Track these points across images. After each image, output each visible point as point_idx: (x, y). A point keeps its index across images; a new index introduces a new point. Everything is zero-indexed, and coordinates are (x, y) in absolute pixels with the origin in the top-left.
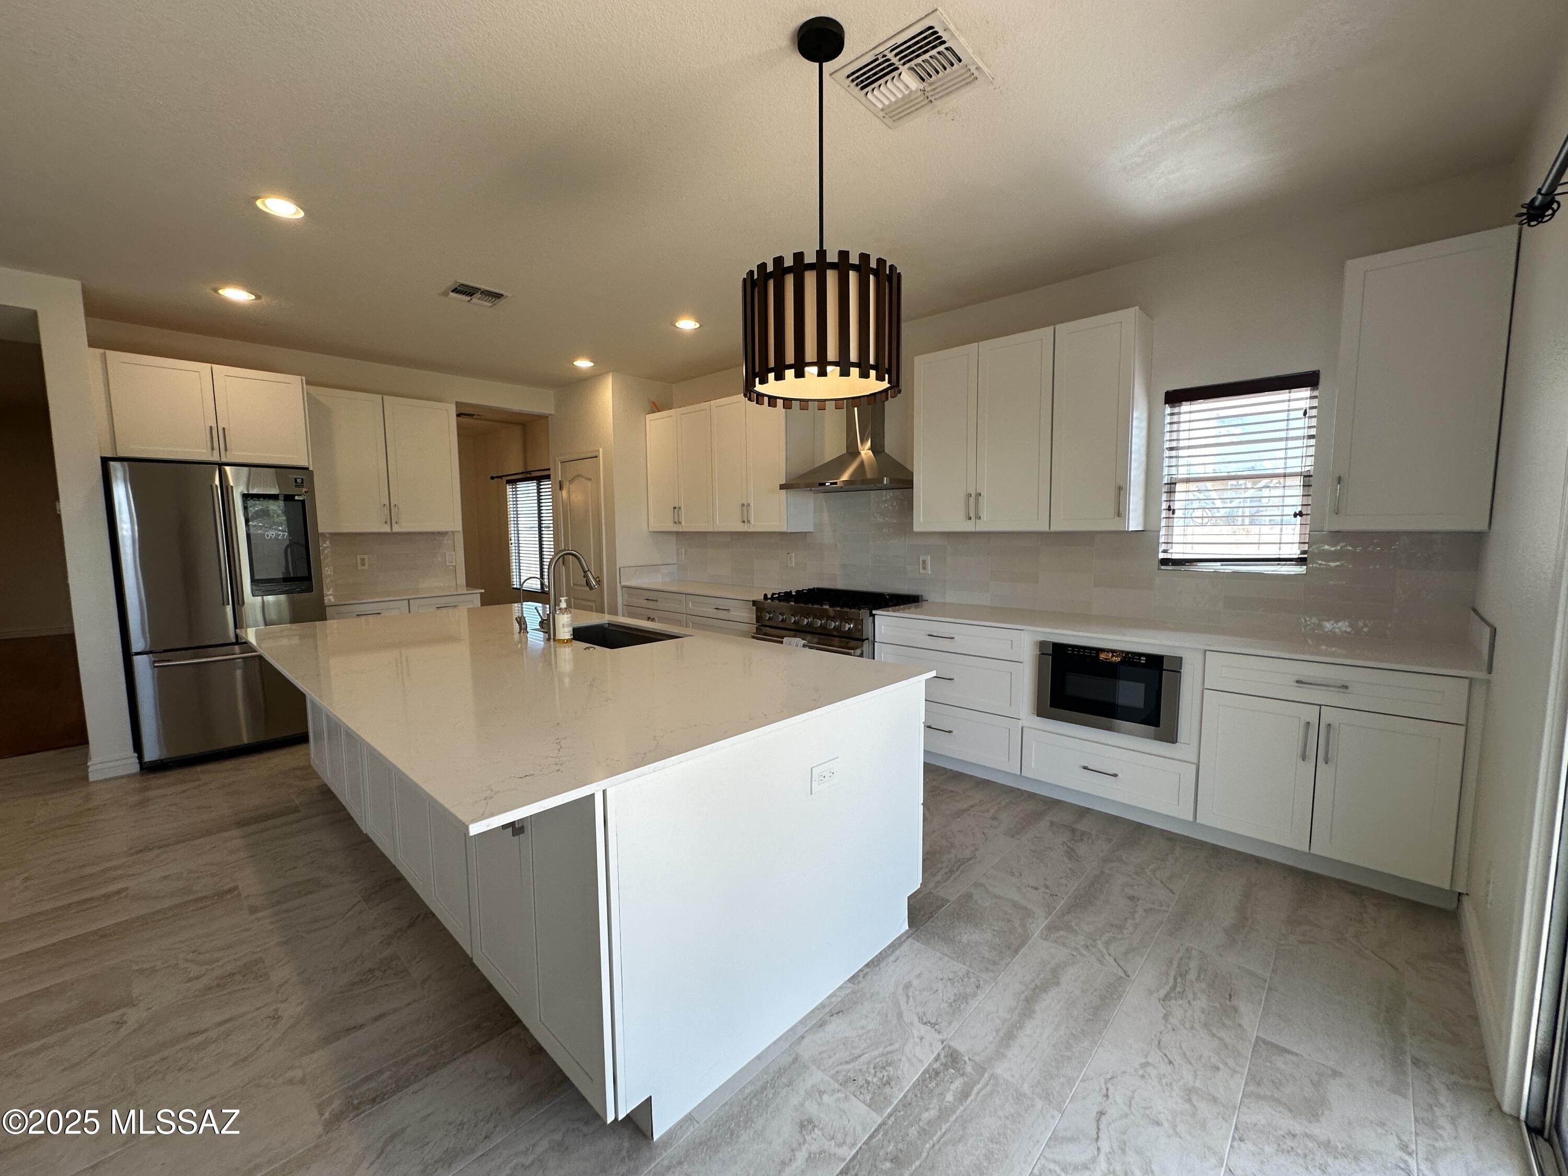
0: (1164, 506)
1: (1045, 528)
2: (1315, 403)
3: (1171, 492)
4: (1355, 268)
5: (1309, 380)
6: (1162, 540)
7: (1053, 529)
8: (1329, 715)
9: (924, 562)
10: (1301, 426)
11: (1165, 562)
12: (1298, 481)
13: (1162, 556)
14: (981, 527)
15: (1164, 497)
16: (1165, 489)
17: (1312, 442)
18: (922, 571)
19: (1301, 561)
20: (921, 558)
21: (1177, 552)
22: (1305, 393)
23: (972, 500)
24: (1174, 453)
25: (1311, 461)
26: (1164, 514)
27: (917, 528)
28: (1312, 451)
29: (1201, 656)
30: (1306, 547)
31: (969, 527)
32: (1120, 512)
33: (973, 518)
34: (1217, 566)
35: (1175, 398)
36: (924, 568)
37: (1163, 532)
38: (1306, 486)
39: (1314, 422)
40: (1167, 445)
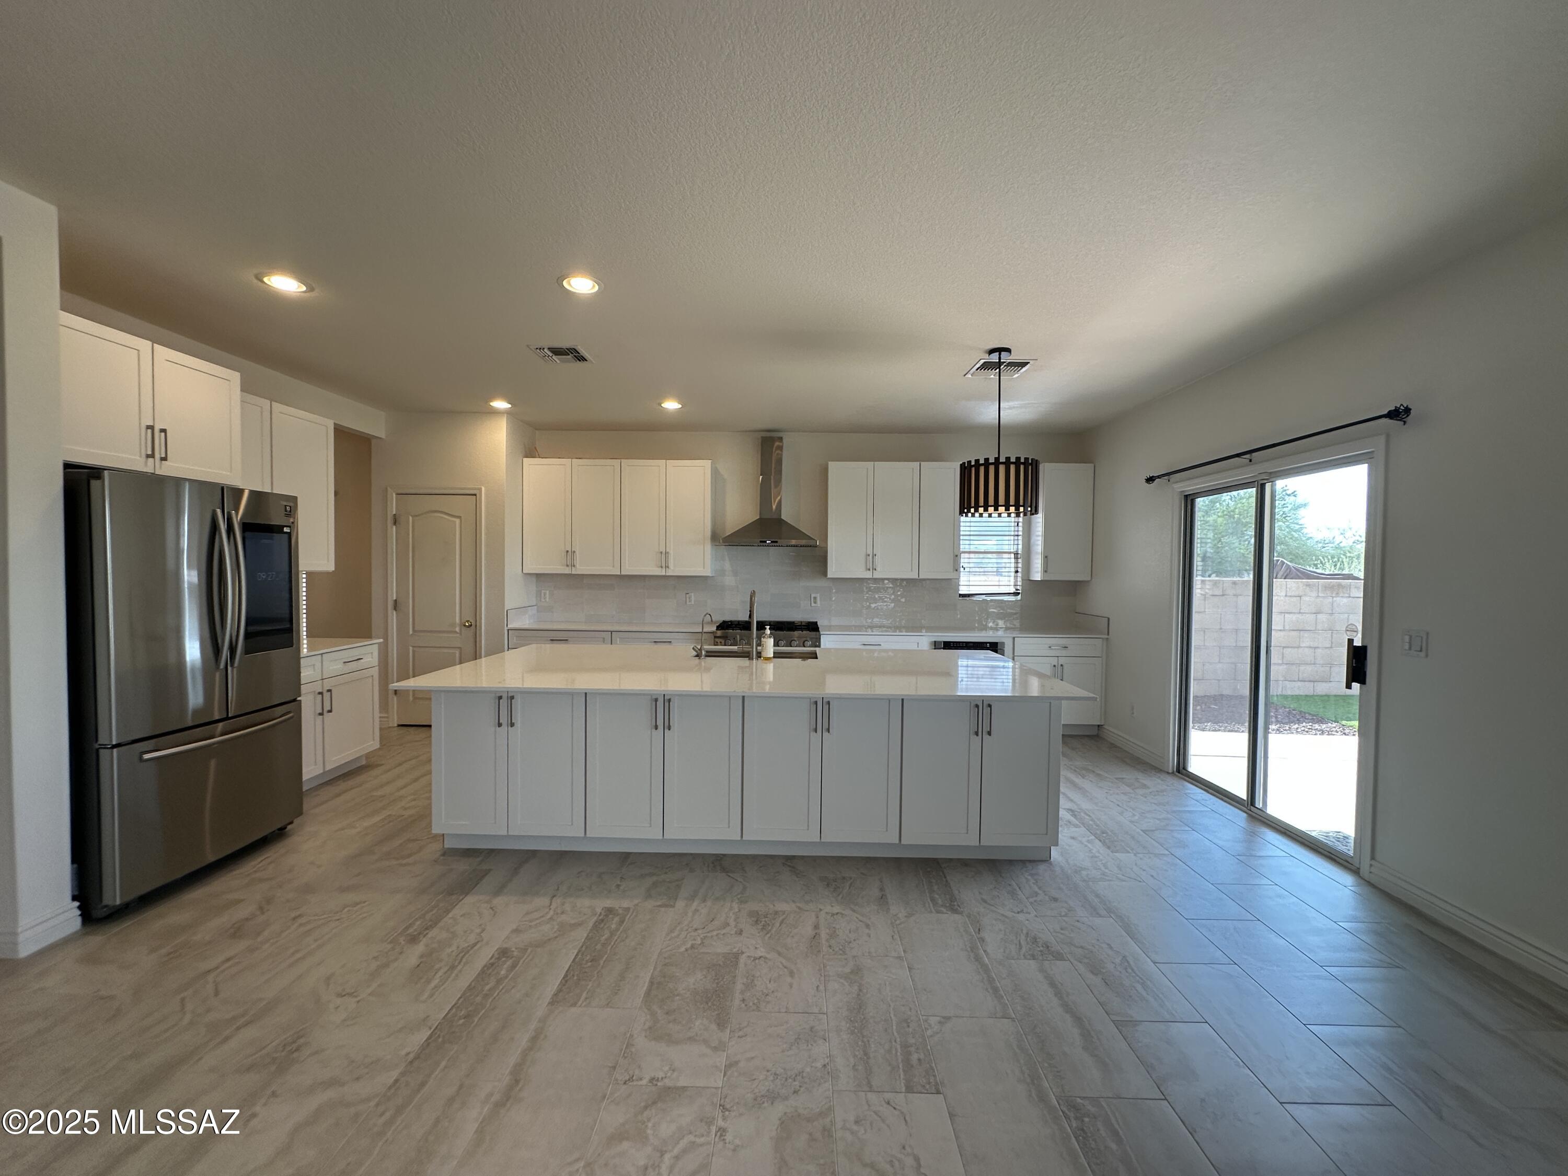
6: (957, 583)
8: (1061, 660)
9: (815, 598)
11: (960, 595)
13: (958, 592)
18: (813, 604)
19: (1016, 594)
20: (813, 596)
23: (870, 558)
27: (829, 576)
29: (1011, 640)
30: (1017, 587)
33: (871, 569)
34: (985, 597)
36: (815, 603)
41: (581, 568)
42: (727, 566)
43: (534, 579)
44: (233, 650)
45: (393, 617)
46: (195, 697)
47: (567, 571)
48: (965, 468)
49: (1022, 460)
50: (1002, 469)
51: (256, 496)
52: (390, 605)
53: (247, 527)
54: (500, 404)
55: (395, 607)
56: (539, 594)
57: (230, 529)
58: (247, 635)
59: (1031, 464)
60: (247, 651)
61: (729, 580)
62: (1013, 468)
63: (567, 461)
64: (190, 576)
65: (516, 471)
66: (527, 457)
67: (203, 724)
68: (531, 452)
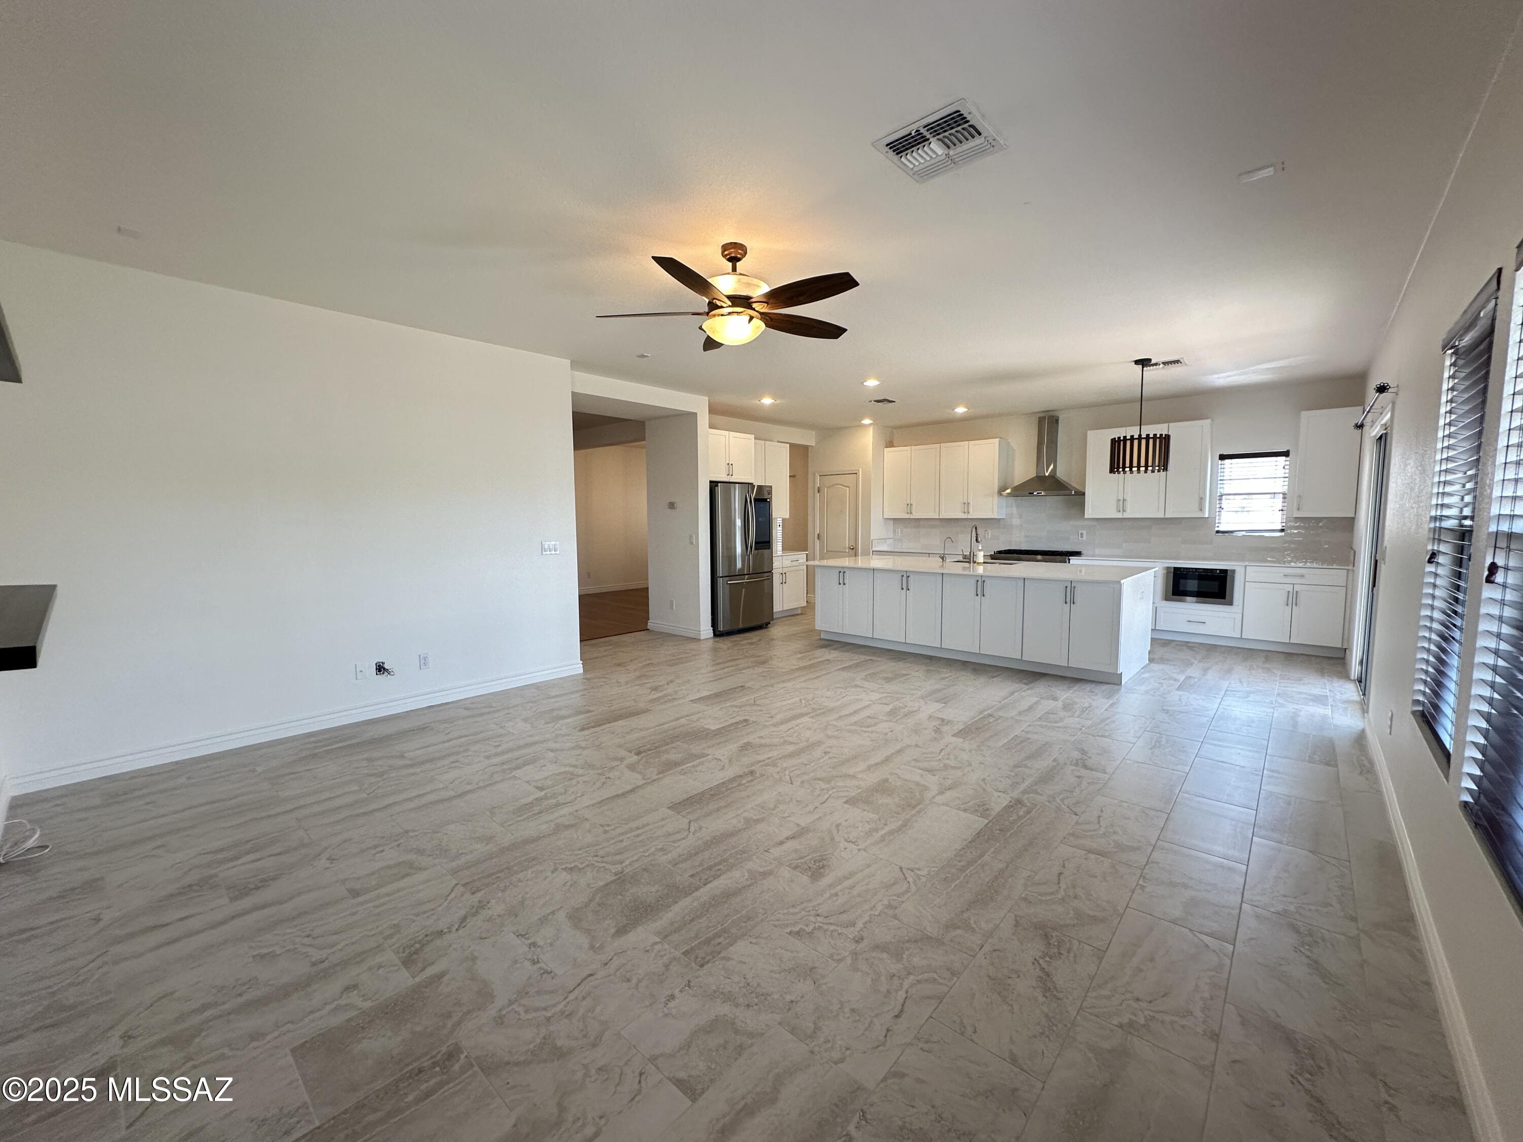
0: (1218, 506)
1: (1162, 516)
2: (1288, 463)
3: (1221, 500)
4: (1304, 414)
5: (1286, 454)
6: (1217, 521)
7: (1167, 516)
8: (1297, 588)
9: (1082, 534)
10: (1281, 472)
11: (1218, 532)
12: (1281, 496)
13: (1217, 529)
14: (1126, 515)
15: (1218, 502)
16: (1218, 498)
17: (1287, 479)
19: (1282, 530)
20: (1080, 532)
21: (1222, 528)
22: (1283, 458)
23: (1121, 503)
24: (1222, 482)
25: (1287, 487)
26: (1218, 510)
27: (1086, 516)
28: (1287, 483)
29: (1243, 569)
30: (1284, 524)
31: (1119, 515)
32: (1201, 509)
33: (1123, 511)
34: (1244, 533)
35: (1223, 457)
36: (1082, 537)
37: (1217, 518)
38: (1284, 498)
39: (1287, 471)
40: (1219, 478)
41: (916, 515)
42: (1015, 510)
43: (892, 522)
44: (751, 548)
45: (817, 542)
46: (739, 565)
47: (907, 516)
48: (1116, 441)
49: (1158, 436)
50: (1144, 442)
51: (760, 487)
52: (816, 536)
53: (756, 500)
54: (867, 421)
55: (818, 538)
56: (894, 532)
57: (751, 501)
58: (756, 543)
59: (1165, 438)
60: (756, 549)
61: (1016, 521)
62: (1151, 441)
63: (908, 448)
64: (739, 523)
65: (879, 457)
66: (887, 447)
67: (741, 575)
68: (890, 444)
